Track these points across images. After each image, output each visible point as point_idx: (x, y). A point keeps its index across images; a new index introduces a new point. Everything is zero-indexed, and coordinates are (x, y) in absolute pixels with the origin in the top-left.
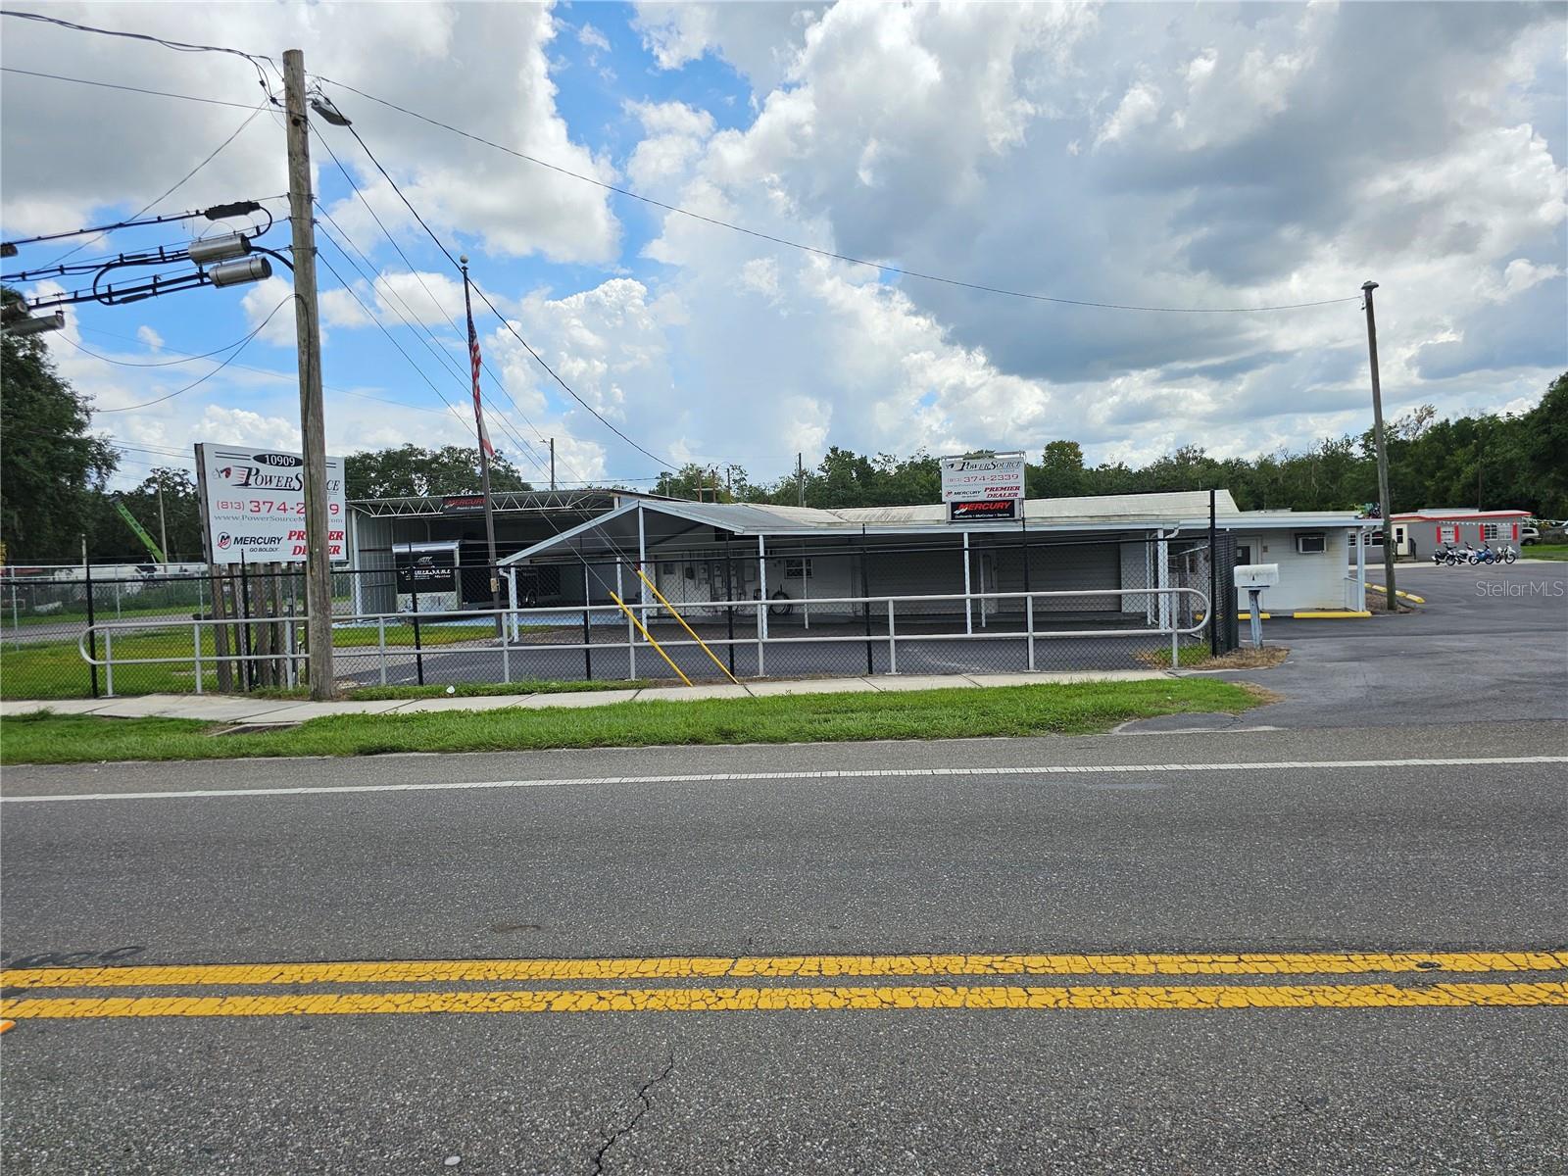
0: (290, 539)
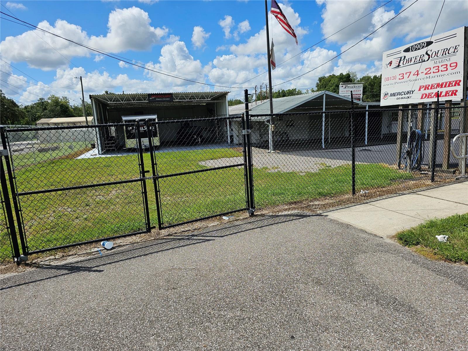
0: (420, 90)
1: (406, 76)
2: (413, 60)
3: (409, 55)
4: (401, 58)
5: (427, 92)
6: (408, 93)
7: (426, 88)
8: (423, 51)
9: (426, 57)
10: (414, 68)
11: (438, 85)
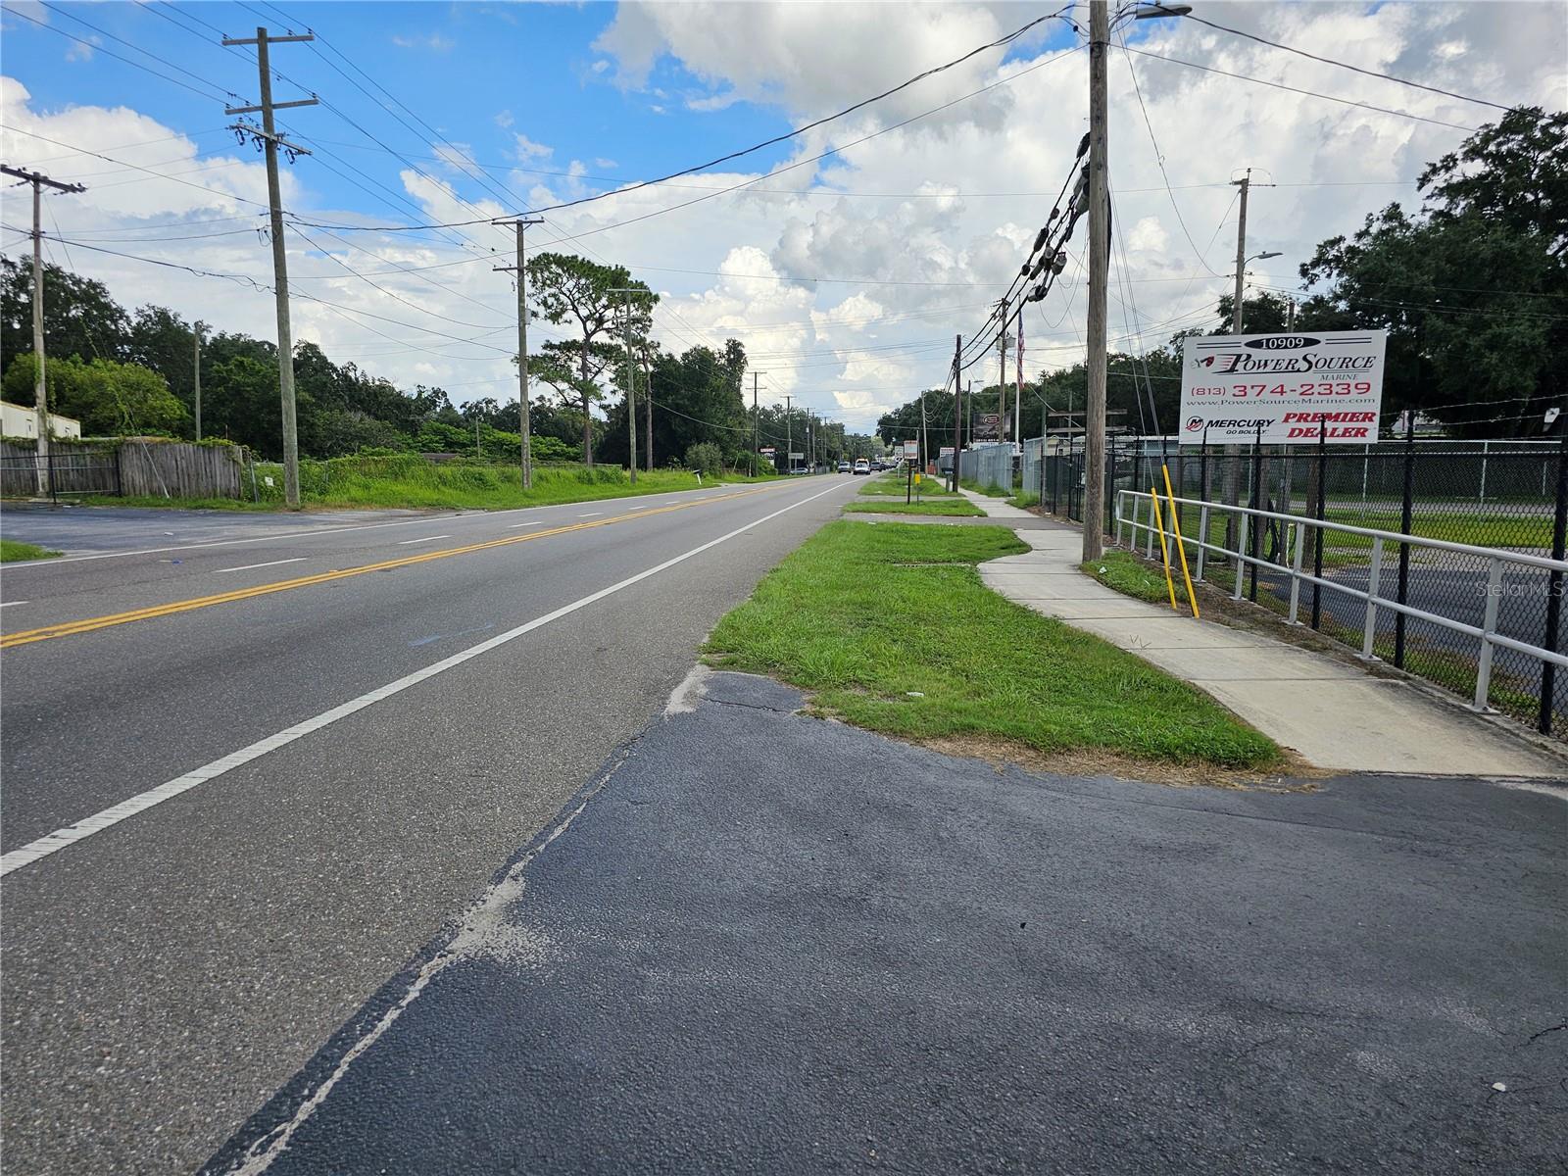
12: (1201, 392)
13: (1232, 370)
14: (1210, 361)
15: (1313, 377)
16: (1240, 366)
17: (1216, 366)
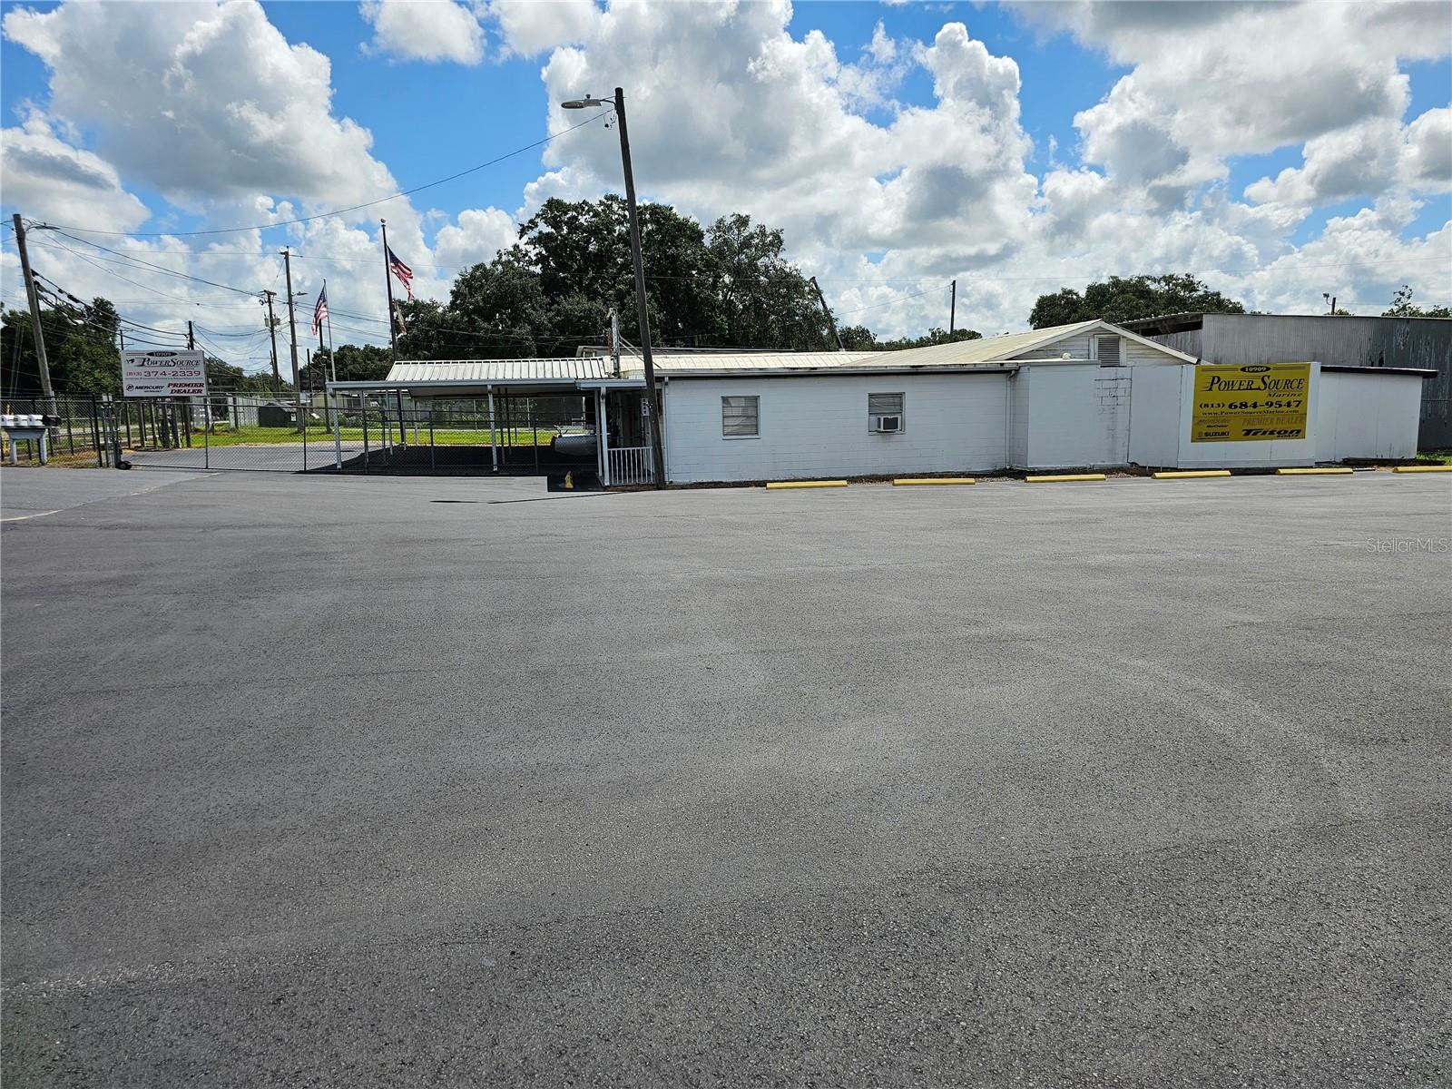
1: (152, 375)
2: (159, 364)
3: (152, 358)
4: (145, 359)
5: (176, 388)
6: (157, 387)
7: (175, 385)
8: (169, 358)
9: (172, 364)
10: (160, 370)
11: (186, 385)
12: (131, 374)
13: (143, 365)
14: (133, 361)
15: (175, 368)
16: (145, 363)
17: (135, 363)
